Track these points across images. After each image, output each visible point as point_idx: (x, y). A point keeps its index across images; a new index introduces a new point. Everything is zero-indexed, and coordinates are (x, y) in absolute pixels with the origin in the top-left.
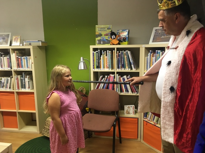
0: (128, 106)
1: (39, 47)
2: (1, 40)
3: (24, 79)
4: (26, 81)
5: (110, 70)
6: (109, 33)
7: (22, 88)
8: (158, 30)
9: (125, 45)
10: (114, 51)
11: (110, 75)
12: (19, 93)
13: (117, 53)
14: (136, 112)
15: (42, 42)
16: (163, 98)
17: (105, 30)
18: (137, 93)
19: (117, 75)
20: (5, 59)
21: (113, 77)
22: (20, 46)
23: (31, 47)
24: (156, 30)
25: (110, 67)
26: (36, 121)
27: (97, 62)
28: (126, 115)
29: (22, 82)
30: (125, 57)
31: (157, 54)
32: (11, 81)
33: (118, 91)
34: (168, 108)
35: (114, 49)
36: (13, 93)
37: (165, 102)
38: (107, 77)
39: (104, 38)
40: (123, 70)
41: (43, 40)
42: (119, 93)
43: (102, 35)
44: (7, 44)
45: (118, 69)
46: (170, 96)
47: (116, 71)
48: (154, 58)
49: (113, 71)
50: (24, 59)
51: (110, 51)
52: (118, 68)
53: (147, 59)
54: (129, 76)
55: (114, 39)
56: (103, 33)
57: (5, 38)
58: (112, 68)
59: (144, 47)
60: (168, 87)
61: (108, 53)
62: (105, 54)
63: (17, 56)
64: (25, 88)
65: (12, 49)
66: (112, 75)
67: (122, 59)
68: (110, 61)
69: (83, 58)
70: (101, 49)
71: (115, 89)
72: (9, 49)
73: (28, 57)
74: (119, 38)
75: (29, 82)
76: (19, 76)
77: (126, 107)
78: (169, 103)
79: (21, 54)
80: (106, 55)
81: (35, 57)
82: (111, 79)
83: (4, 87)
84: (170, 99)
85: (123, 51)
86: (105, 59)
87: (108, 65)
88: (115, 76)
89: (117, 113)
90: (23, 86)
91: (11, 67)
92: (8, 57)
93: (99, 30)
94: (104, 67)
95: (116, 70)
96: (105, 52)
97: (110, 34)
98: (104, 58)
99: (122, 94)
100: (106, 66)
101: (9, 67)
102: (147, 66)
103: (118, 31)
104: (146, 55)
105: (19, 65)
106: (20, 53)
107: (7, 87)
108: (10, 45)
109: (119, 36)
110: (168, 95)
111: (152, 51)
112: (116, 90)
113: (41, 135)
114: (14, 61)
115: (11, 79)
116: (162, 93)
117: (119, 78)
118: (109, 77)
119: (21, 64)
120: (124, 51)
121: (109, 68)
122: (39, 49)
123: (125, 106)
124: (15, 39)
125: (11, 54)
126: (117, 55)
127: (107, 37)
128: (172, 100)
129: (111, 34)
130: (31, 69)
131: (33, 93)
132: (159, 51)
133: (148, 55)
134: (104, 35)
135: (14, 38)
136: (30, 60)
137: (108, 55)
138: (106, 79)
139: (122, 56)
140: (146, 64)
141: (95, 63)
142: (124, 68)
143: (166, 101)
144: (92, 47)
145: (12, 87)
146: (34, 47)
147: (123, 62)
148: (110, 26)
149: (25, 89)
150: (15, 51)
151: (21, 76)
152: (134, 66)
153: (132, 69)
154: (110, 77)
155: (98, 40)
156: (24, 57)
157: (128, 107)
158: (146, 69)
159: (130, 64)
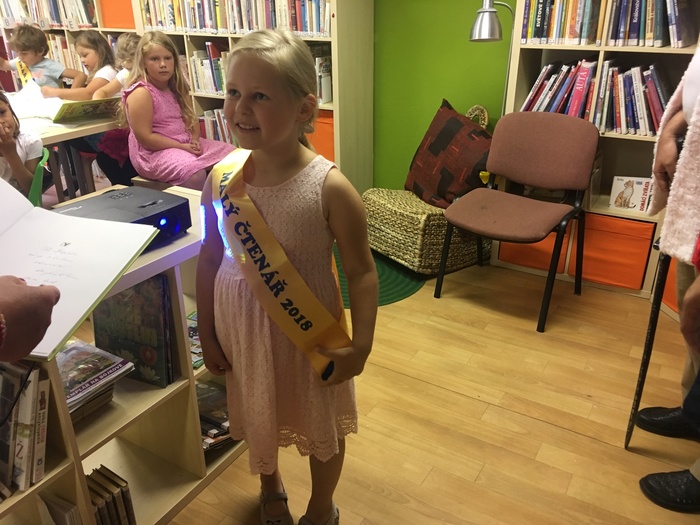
5: (584, 46)
11: (579, 63)
19: (607, 62)
20: (259, 2)
21: (590, 72)
25: (584, 34)
27: (540, 12)
28: (614, 210)
33: (601, 124)
38: (569, 71)
40: (632, 46)
42: (602, 129)
45: (612, 42)
47: (602, 50)
49: (592, 48)
50: (309, 2)
52: (615, 36)
54: (652, 67)
58: (592, 38)
66: (586, 65)
67: (634, 3)
68: (588, 10)
69: (491, 0)
71: (589, 114)
75: (321, 77)
77: (619, 184)
82: (579, 78)
86: (572, 1)
87: (579, 26)
88: (595, 69)
94: (561, 35)
95: (605, 45)
99: (612, 134)
100: (572, 27)
105: (294, 23)
112: (591, 120)
117: (610, 73)
118: (573, 70)
119: (300, 19)
121: (580, 37)
123: (616, 178)
130: (328, 34)
131: (330, 114)
136: (327, 4)
138: (561, 77)
141: (532, 16)
142: (638, 38)
147: (636, 14)
152: (679, 32)
153: (667, 42)
154: (579, 69)
159: (665, 21)
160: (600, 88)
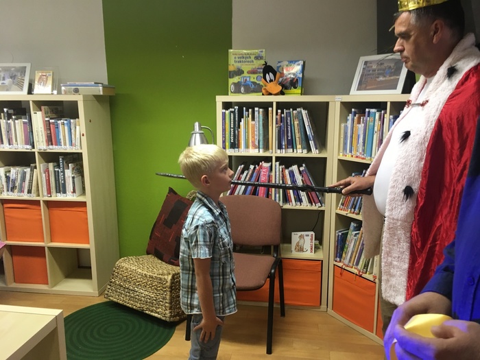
0: (300, 233)
1: (97, 97)
2: (8, 81)
3: (61, 172)
4: (66, 175)
5: (262, 153)
6: (259, 69)
7: (57, 192)
8: (371, 62)
9: (294, 96)
10: (270, 109)
11: (261, 164)
12: (50, 205)
13: (277, 114)
14: (317, 248)
15: (104, 87)
16: (389, 210)
17: (249, 60)
18: (322, 206)
19: (278, 163)
20: (19, 125)
21: (269, 169)
22: (52, 94)
23: (79, 98)
24: (366, 63)
25: (261, 146)
26: (91, 268)
27: (232, 134)
28: (295, 254)
29: (57, 180)
30: (296, 123)
31: (369, 116)
32: (32, 176)
33: (279, 200)
34: (399, 232)
35: (270, 104)
36: (37, 203)
37: (393, 219)
38: (255, 168)
39: (248, 79)
40: (289, 153)
41: (106, 83)
42: (281, 204)
43: (243, 72)
44: (22, 90)
45: (279, 151)
46: (404, 206)
47: (274, 156)
48: (361, 126)
49: (267, 154)
50: (62, 125)
51: (261, 110)
52: (280, 147)
53: (346, 127)
54: (304, 165)
55: (271, 81)
56: (246, 68)
57: (16, 76)
58: (266, 148)
59: (338, 101)
60: (400, 186)
61: (256, 113)
62: (250, 116)
63: (47, 119)
64: (65, 192)
65: (34, 102)
66: (266, 165)
67: (287, 128)
68: (261, 132)
69: (200, 126)
70: (241, 105)
71: (271, 195)
72: (29, 101)
73: (72, 121)
74: (281, 79)
75: (73, 178)
76: (51, 165)
77: (295, 237)
78: (400, 222)
79: (56, 113)
80: (253, 119)
81: (89, 121)
82: (262, 173)
83: (16, 191)
84: (402, 212)
85: (291, 110)
86: (251, 127)
87: (257, 141)
88: (271, 166)
89: (277, 248)
90: (61, 188)
91: (33, 142)
92: (26, 121)
93: (237, 59)
94: (247, 147)
95: (275, 152)
96: (250, 110)
97: (262, 70)
98: (247, 124)
99: (287, 206)
100: (253, 142)
101: (26, 144)
102: (345, 144)
103: (279, 65)
104: (343, 119)
105: (50, 140)
106: (52, 111)
107: (21, 191)
108: (30, 91)
109: (282, 74)
110: (400, 203)
111: (356, 110)
112: (273, 198)
113: (102, 300)
114: (40, 129)
115: (32, 171)
116: (388, 200)
117: (281, 170)
118: (257, 168)
119: (55, 137)
120: (293, 110)
121: (259, 148)
122: (96, 102)
123: (293, 233)
124: (40, 78)
125: (32, 112)
126: (277, 119)
127: (255, 76)
128: (407, 215)
129: (264, 69)
130: (79, 148)
131: (83, 204)
132: (373, 110)
133: (347, 120)
134: (248, 73)
135: (38, 75)
136: (78, 127)
137: (256, 119)
138: (250, 172)
139: (289, 121)
140: (342, 140)
141: (227, 136)
142: (293, 148)
143: (395, 218)
144: (220, 99)
145: (34, 189)
146: (86, 98)
147: (289, 135)
148: (262, 52)
149: (65, 195)
150: (43, 108)
151: (55, 164)
152: (315, 145)
153: (309, 150)
154: (261, 167)
155: (234, 84)
156: (62, 121)
157: (301, 237)
158: (341, 150)
159: (307, 139)
160: (276, 179)
